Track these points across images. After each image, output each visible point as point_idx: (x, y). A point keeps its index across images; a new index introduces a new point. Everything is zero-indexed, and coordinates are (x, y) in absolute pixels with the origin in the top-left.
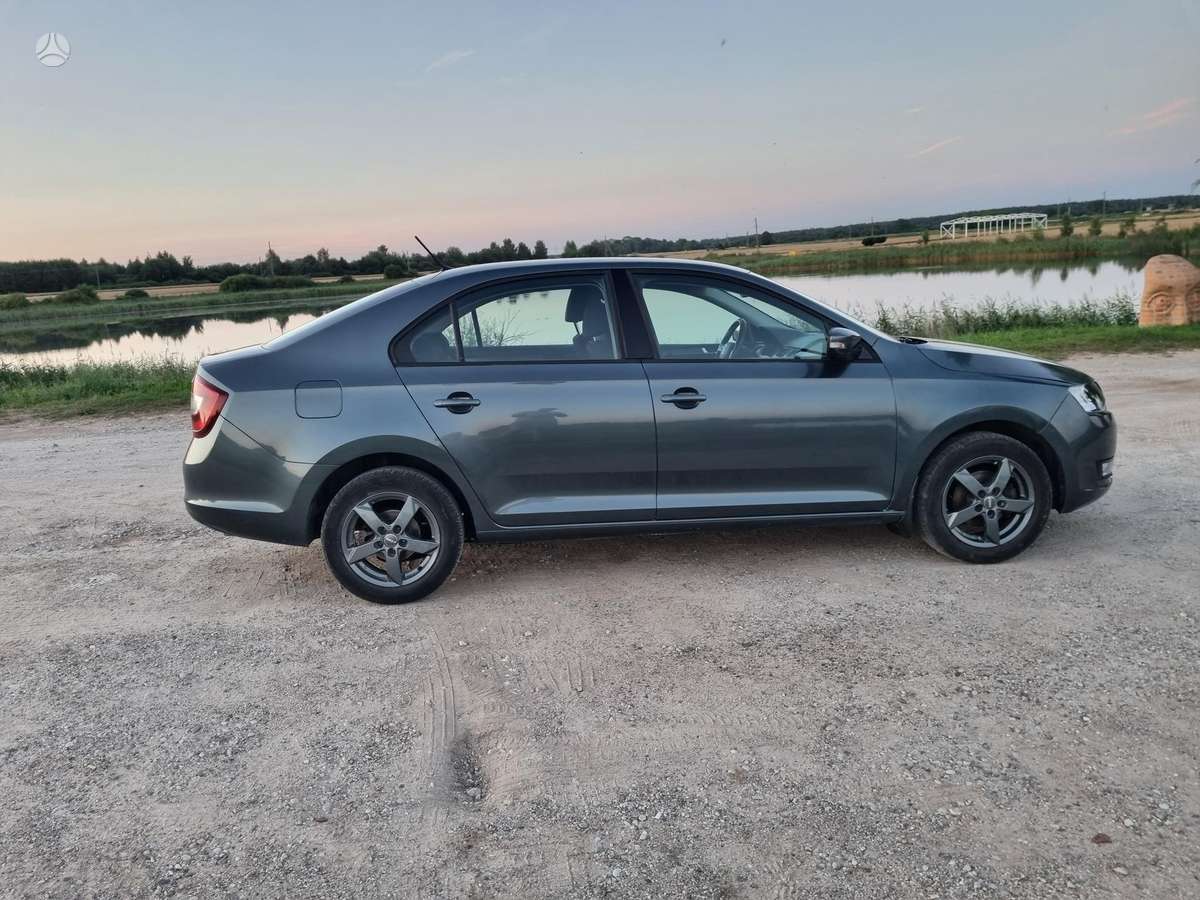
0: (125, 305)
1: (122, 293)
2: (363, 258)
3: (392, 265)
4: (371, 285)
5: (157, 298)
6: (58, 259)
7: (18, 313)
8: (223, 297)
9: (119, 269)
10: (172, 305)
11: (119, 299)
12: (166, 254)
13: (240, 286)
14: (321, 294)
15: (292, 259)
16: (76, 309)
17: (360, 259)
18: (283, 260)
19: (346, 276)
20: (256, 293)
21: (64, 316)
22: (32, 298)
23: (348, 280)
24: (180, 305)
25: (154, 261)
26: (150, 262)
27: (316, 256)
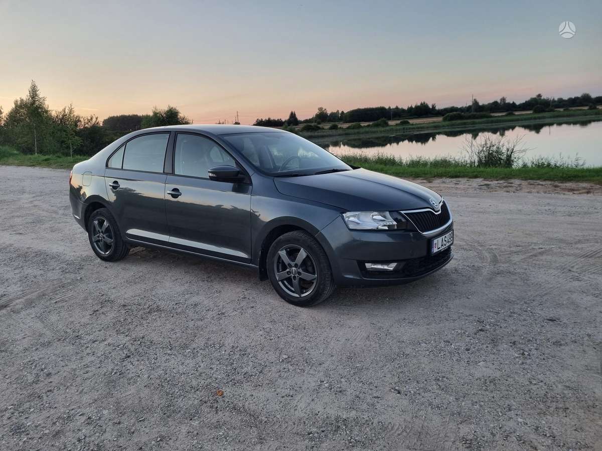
0: (398, 128)
1: (398, 122)
2: (526, 102)
3: (538, 105)
4: (522, 117)
5: (413, 125)
6: (379, 106)
7: (356, 131)
8: (444, 123)
9: (403, 110)
10: (418, 128)
11: (397, 125)
12: (424, 103)
13: (452, 118)
14: (492, 122)
15: (486, 103)
16: (378, 129)
17: (524, 102)
18: (481, 104)
19: (510, 112)
20: (459, 121)
21: (374, 132)
22: (363, 124)
23: (511, 114)
24: (421, 128)
25: (418, 106)
26: (417, 107)
27: (499, 101)
